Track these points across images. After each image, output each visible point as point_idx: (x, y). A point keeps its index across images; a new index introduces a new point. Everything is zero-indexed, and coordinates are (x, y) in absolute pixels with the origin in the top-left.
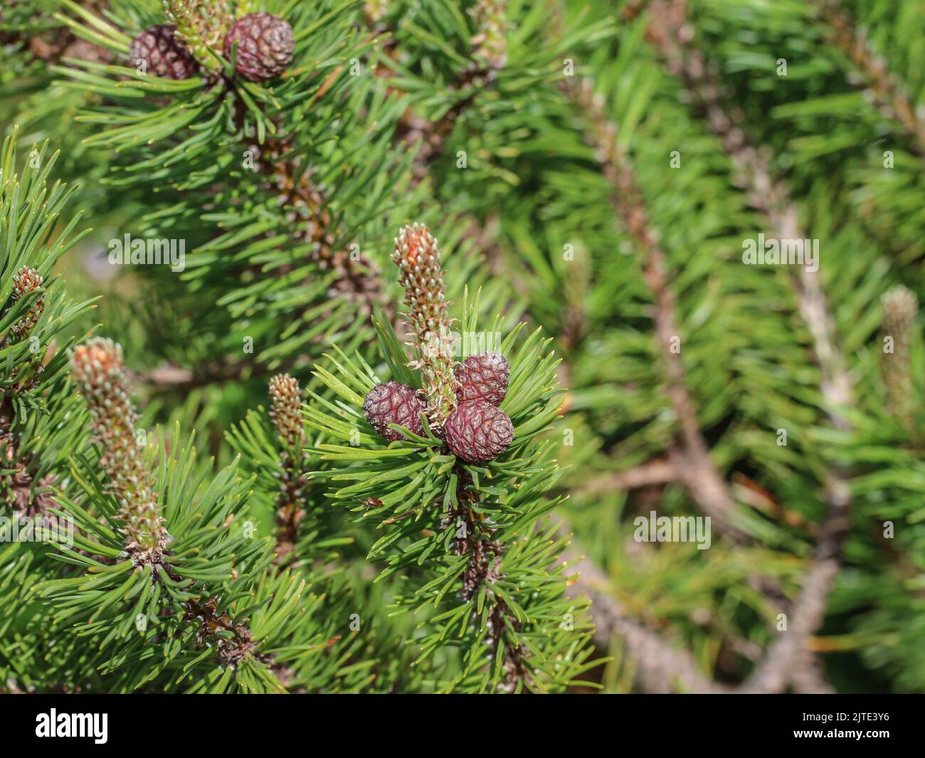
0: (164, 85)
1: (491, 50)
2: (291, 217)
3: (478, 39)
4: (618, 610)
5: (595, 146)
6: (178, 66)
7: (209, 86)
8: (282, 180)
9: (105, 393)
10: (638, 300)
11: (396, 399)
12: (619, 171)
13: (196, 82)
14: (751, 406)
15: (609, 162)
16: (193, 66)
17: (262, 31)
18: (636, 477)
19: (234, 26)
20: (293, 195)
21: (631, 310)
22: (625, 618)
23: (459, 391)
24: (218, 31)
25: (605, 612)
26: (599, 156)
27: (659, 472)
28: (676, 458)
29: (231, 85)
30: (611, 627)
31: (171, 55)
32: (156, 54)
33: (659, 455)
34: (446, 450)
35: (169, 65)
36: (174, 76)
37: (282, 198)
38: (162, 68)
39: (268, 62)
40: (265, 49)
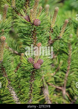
0: (26, 21)
1: (61, 36)
2: (33, 41)
3: (60, 34)
4: (49, 98)
5: (69, 53)
6: (29, 20)
7: (31, 24)
8: (34, 37)
9: (3, 42)
10: (65, 69)
11: (31, 59)
12: (70, 56)
13: (30, 23)
14: (72, 86)
15: (69, 55)
16: (30, 21)
17: (38, 21)
18: (58, 87)
19: (35, 19)
20: (34, 39)
21: (65, 70)
22: (49, 100)
23: (37, 61)
24: (34, 19)
25: (47, 98)
26: (69, 54)
27: (60, 88)
28: (62, 87)
29: (33, 25)
30: (47, 100)
31: (28, 19)
32: (27, 18)
33: (61, 86)
34: (33, 66)
35: (28, 20)
36: (28, 21)
37: (33, 39)
38: (27, 20)
39: (37, 24)
40: (37, 23)
